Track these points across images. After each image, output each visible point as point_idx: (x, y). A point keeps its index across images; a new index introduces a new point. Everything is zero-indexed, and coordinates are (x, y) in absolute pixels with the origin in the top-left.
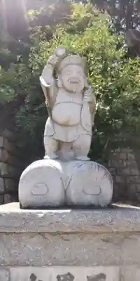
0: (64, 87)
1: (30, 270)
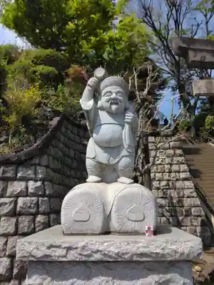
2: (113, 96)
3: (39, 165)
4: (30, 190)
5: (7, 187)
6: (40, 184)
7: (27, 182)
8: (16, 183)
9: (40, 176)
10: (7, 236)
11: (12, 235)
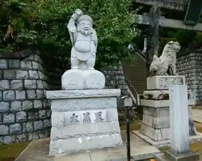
0: (80, 32)
3: (33, 60)
4: (31, 76)
5: (15, 73)
6: (35, 72)
7: (28, 71)
8: (21, 71)
9: (35, 67)
10: (21, 101)
11: (24, 100)
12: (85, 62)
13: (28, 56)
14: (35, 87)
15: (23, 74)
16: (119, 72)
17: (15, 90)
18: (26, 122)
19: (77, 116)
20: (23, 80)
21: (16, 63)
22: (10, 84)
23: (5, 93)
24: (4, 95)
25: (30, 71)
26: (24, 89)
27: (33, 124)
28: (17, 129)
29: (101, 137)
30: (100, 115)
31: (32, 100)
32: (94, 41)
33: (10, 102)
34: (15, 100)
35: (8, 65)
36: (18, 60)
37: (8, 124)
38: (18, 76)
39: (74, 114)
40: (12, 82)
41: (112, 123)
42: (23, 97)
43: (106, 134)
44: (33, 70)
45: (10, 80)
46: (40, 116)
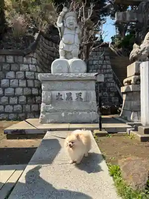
0: (67, 27)
1: (58, 92)
2: (71, 21)
3: (33, 57)
4: (31, 69)
5: (19, 67)
6: (34, 66)
7: (29, 65)
8: (23, 65)
9: (34, 62)
10: (23, 87)
11: (25, 87)
12: (70, 52)
13: (29, 54)
14: (33, 77)
15: (25, 67)
16: (108, 71)
17: (19, 79)
18: (26, 104)
19: (61, 95)
20: (25, 72)
21: (20, 59)
22: (15, 74)
23: (11, 81)
24: (11, 83)
25: (30, 65)
26: (25, 78)
27: (31, 106)
28: (19, 109)
29: (80, 113)
30: (80, 96)
31: (31, 88)
32: (78, 34)
33: (15, 88)
34: (19, 87)
35: (14, 60)
36: (22, 57)
37: (13, 105)
38: (21, 69)
39: (59, 94)
40: (17, 73)
41: (90, 102)
42: (24, 85)
43: (84, 111)
44: (32, 64)
45: (15, 72)
46: (37, 101)
